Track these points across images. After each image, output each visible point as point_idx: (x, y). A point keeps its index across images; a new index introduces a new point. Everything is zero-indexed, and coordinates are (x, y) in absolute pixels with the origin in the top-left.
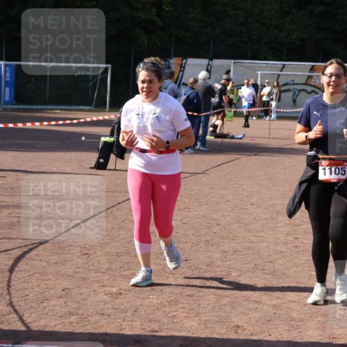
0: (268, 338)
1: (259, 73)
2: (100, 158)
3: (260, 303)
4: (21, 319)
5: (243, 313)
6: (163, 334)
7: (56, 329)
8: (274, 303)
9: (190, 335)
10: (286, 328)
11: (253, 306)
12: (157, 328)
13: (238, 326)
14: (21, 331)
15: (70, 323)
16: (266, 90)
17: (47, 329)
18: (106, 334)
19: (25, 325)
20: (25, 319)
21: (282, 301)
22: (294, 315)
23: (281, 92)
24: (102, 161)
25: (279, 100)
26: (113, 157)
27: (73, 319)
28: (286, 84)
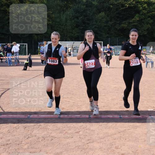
0: (72, 111)
1: (67, 44)
2: (24, 67)
3: (69, 102)
4: (2, 109)
5: (65, 105)
6: (43, 111)
7: (12, 111)
8: (73, 101)
9: (50, 111)
10: (77, 108)
11: (67, 103)
12: (41, 110)
13: (63, 108)
14: (2, 112)
15: (16, 109)
16: (70, 49)
17: (9, 111)
18: (26, 112)
19: (3, 110)
20: (3, 109)
21: (75, 101)
22: (79, 104)
23: (73, 49)
24: (25, 68)
25: (73, 51)
26: (28, 67)
27: (17, 108)
28: (75, 47)
